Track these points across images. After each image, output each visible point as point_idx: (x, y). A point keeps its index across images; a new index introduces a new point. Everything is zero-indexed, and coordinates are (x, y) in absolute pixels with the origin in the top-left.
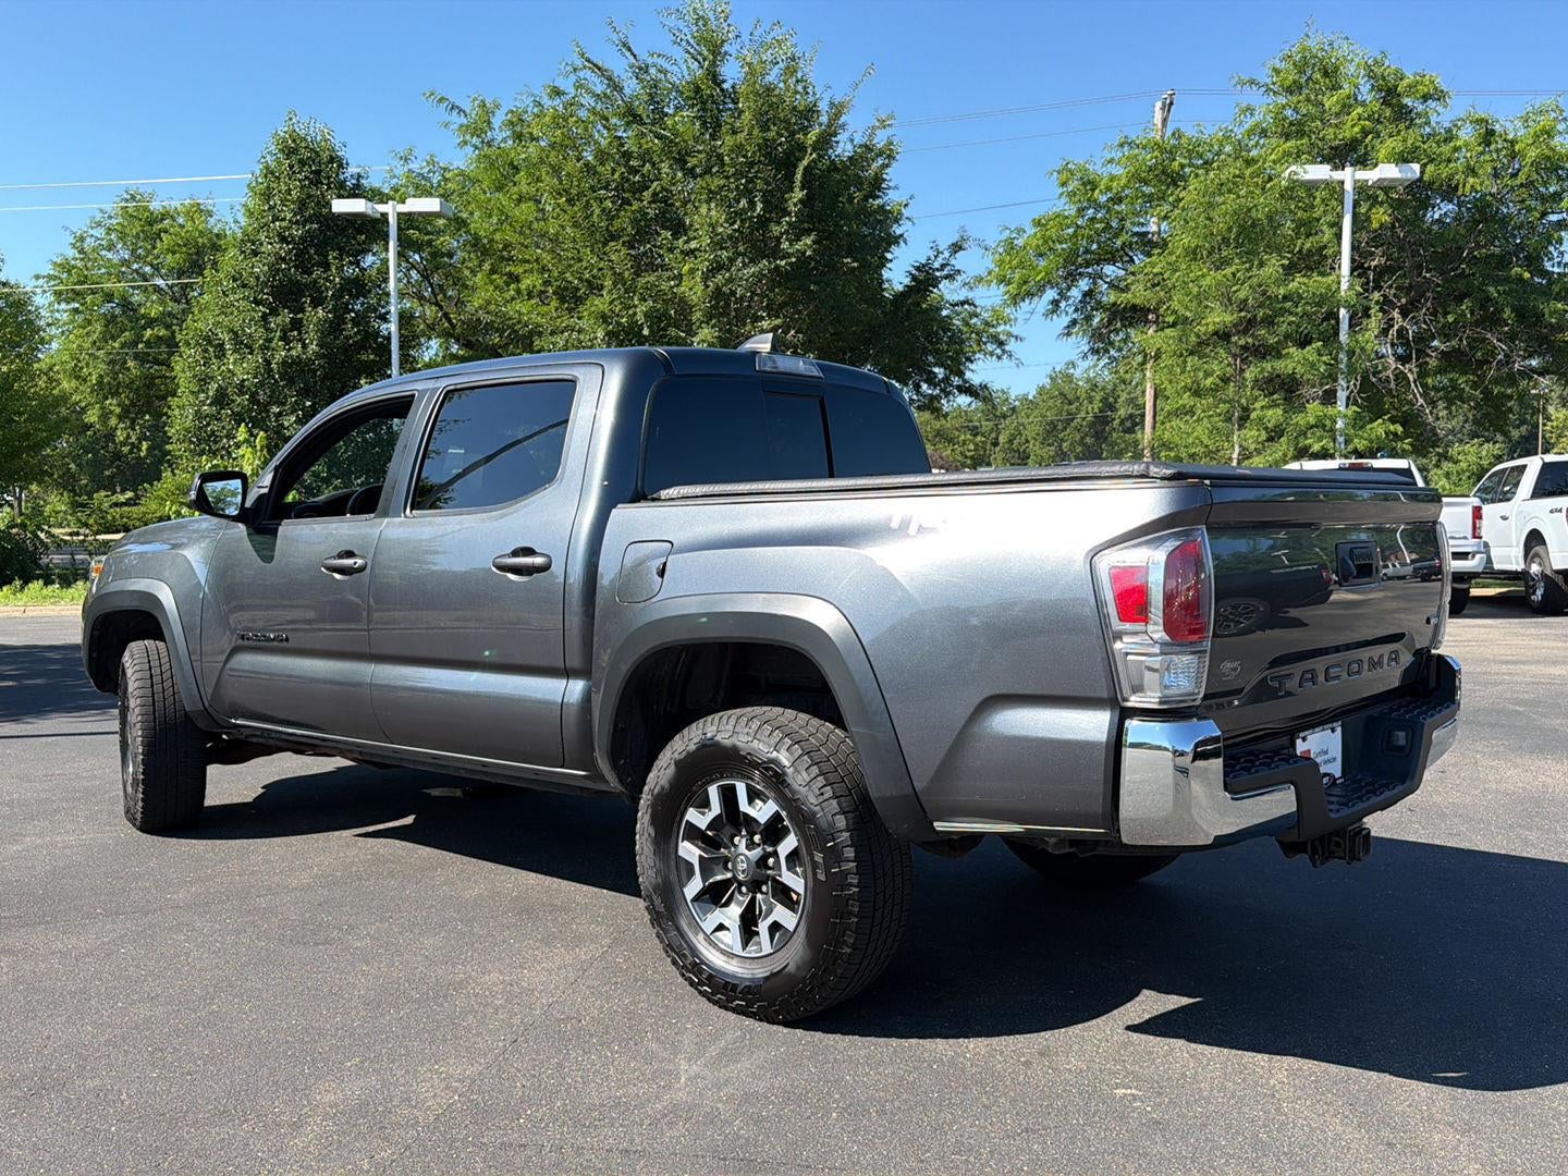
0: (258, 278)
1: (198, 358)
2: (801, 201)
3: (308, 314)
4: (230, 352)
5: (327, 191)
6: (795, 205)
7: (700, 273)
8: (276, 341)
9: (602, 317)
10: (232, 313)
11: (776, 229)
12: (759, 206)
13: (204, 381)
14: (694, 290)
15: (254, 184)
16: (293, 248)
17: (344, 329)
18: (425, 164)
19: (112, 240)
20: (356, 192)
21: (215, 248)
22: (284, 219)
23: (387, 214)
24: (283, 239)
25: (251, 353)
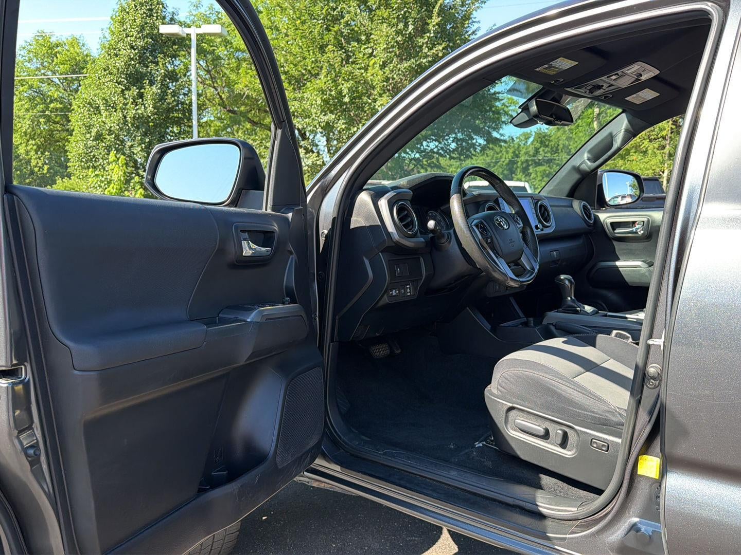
0: (118, 69)
1: (85, 114)
2: (437, 24)
3: (147, 90)
4: (103, 111)
5: (156, 20)
6: (434, 26)
7: (378, 65)
8: (129, 104)
9: (322, 90)
10: (104, 89)
11: (421, 41)
12: (411, 27)
13: (89, 127)
14: (375, 75)
15: (114, 17)
16: (138, 53)
17: (166, 99)
18: (208, 9)
19: (30, 57)
20: (172, 21)
21: (86, 62)
22: (132, 36)
23: (190, 35)
24: (132, 47)
25: (115, 111)
